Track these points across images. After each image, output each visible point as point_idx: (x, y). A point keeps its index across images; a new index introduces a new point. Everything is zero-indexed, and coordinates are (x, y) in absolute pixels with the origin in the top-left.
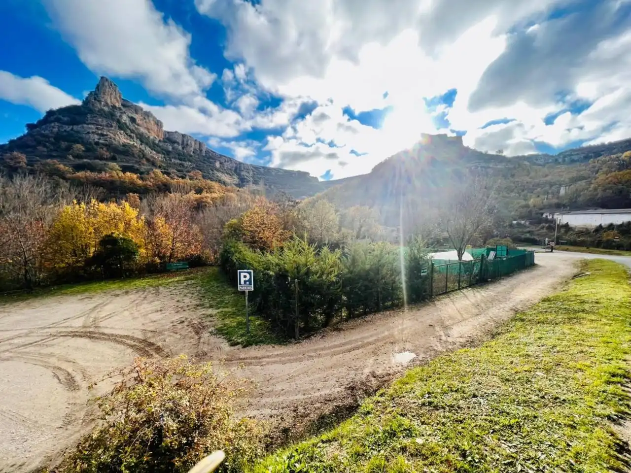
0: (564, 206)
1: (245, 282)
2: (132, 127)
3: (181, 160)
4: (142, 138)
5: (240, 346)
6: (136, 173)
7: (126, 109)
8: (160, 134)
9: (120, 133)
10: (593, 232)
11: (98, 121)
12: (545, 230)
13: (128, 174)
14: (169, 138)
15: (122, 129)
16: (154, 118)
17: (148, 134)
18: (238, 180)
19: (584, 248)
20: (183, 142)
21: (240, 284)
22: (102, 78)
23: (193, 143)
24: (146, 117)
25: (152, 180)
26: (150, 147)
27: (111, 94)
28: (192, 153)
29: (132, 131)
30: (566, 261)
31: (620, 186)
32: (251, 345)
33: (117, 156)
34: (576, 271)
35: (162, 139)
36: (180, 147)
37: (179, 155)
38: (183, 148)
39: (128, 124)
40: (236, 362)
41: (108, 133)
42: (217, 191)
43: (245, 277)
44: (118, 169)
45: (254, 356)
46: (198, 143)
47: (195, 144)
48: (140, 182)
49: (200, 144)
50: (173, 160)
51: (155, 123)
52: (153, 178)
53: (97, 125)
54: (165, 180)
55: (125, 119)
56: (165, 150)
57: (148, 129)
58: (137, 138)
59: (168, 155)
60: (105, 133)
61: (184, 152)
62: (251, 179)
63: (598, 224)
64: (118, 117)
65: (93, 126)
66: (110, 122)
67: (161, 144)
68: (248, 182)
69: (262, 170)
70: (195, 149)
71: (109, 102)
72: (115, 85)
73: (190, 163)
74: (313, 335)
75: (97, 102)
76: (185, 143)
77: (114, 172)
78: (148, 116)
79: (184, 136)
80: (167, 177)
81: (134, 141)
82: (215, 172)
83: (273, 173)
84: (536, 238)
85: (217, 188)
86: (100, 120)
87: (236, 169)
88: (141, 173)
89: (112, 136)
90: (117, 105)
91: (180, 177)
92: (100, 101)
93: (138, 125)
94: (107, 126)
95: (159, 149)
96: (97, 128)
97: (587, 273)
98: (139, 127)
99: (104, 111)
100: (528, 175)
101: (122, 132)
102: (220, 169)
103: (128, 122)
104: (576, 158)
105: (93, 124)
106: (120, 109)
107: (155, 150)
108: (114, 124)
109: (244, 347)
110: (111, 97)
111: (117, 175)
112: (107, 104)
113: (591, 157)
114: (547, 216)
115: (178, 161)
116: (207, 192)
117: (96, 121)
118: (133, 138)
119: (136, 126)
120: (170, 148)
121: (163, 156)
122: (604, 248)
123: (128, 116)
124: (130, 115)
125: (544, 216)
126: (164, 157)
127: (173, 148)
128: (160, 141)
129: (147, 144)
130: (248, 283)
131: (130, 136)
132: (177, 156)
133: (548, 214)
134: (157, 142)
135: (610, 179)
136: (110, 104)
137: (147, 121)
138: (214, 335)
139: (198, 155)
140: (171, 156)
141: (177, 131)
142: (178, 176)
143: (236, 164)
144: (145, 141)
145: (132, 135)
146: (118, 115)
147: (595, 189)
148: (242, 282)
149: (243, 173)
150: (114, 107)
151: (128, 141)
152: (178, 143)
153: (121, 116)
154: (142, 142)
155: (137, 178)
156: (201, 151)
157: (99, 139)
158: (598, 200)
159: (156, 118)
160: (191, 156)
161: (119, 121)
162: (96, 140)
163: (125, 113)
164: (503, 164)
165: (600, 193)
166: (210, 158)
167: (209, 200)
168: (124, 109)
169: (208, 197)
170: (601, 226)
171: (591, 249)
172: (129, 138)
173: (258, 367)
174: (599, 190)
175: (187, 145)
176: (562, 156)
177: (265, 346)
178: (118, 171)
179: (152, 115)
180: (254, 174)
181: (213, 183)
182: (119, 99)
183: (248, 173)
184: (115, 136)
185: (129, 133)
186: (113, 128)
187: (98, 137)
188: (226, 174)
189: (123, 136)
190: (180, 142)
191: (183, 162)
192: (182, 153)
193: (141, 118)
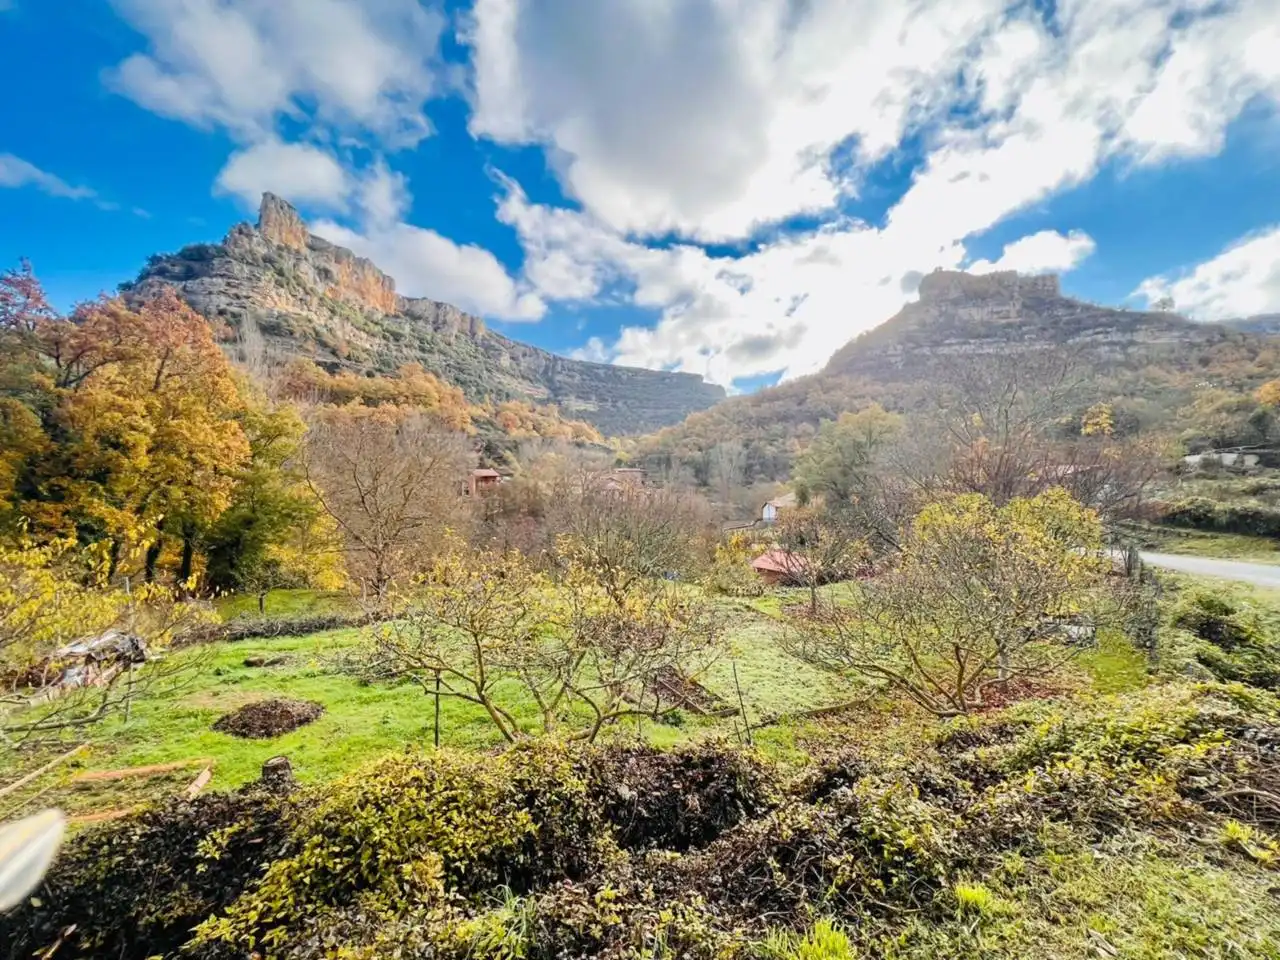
4: (337, 307)
7: (317, 253)
8: (389, 302)
11: (233, 271)
14: (411, 310)
16: (378, 272)
17: (362, 301)
18: (547, 391)
20: (436, 317)
22: (265, 195)
23: (458, 319)
24: (359, 269)
26: (354, 326)
27: (281, 225)
28: (452, 338)
35: (392, 312)
36: (428, 328)
37: (423, 341)
38: (435, 329)
41: (251, 294)
46: (468, 321)
47: (462, 321)
49: (473, 321)
50: (405, 350)
51: (378, 281)
53: (229, 278)
55: (304, 270)
56: (392, 333)
59: (395, 340)
61: (434, 337)
62: (576, 389)
65: (220, 280)
67: (386, 321)
68: (568, 394)
69: (601, 372)
70: (460, 331)
76: (441, 318)
78: (364, 267)
79: (439, 305)
82: (496, 375)
83: (624, 377)
87: (545, 372)
89: (258, 298)
90: (293, 245)
93: (337, 283)
96: (228, 284)
98: (338, 288)
99: (255, 255)
100: (1252, 360)
101: (284, 291)
102: (510, 370)
103: (310, 277)
105: (222, 276)
107: (365, 331)
110: (279, 231)
112: (266, 243)
117: (227, 270)
119: (332, 286)
120: (406, 329)
123: (314, 265)
124: (322, 264)
127: (412, 330)
132: (417, 344)
137: (361, 276)
139: (467, 342)
140: (403, 342)
141: (426, 296)
143: (547, 360)
146: (290, 262)
151: (298, 310)
153: (294, 265)
156: (474, 334)
159: (382, 273)
160: (449, 344)
164: (1176, 334)
166: (492, 347)
168: (309, 254)
175: (445, 322)
179: (372, 265)
180: (584, 380)
182: (299, 234)
183: (571, 377)
184: (265, 298)
185: (301, 293)
186: (261, 284)
187: (228, 300)
188: (520, 380)
189: (284, 300)
190: (431, 319)
191: (426, 355)
192: (429, 337)
193: (348, 271)
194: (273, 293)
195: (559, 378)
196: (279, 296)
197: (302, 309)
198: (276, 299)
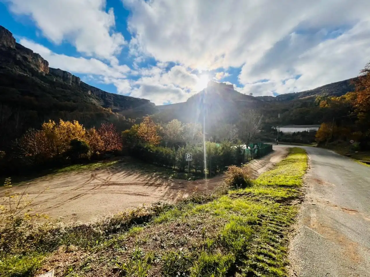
1: (189, 157)
2: (24, 64)
3: (62, 88)
6: (32, 97)
7: (20, 50)
8: (46, 70)
9: (16, 67)
10: (292, 136)
12: (273, 135)
14: (53, 73)
15: (17, 65)
16: (42, 59)
17: (37, 69)
18: (103, 103)
19: (289, 143)
21: (187, 158)
23: (71, 78)
26: (39, 79)
28: (70, 84)
29: (25, 66)
30: (283, 148)
33: (16, 84)
34: (287, 152)
35: (48, 73)
36: (62, 80)
37: (61, 85)
38: (64, 81)
43: (189, 155)
44: (17, 93)
47: (73, 78)
48: (36, 103)
51: (43, 62)
57: (37, 66)
58: (29, 71)
59: (53, 84)
60: (4, 67)
62: (112, 103)
63: (294, 132)
66: (8, 59)
68: (111, 104)
70: (73, 82)
71: (5, 43)
79: (64, 72)
80: (57, 100)
81: (27, 74)
82: (88, 97)
84: (270, 138)
87: (102, 97)
88: (37, 97)
89: (10, 69)
91: (65, 100)
94: (5, 61)
95: (46, 80)
97: (293, 152)
101: (18, 66)
102: (91, 96)
106: (14, 50)
108: (11, 61)
110: (7, 41)
114: (273, 128)
115: (61, 89)
118: (26, 71)
120: (54, 80)
121: (49, 85)
123: (21, 55)
124: (23, 55)
125: (272, 128)
127: (56, 80)
128: (46, 74)
129: (37, 76)
133: (273, 127)
134: (44, 75)
135: (298, 111)
136: (6, 46)
137: (36, 60)
139: (75, 85)
141: (59, 68)
143: (102, 92)
144: (35, 74)
145: (26, 69)
146: (13, 54)
147: (292, 116)
148: (188, 158)
149: (107, 99)
151: (23, 73)
152: (60, 77)
153: (15, 55)
154: (33, 74)
155: (34, 100)
156: (77, 83)
158: (293, 120)
159: (43, 59)
160: (70, 86)
161: (14, 59)
166: (84, 88)
168: (17, 50)
170: (295, 132)
171: (292, 143)
174: (294, 116)
175: (67, 78)
176: (278, 98)
179: (40, 56)
182: (13, 43)
183: (111, 98)
184: (12, 69)
186: (10, 64)
188: (95, 99)
189: (18, 70)
190: (62, 76)
192: (63, 84)
193: (31, 57)
198: (16, 69)
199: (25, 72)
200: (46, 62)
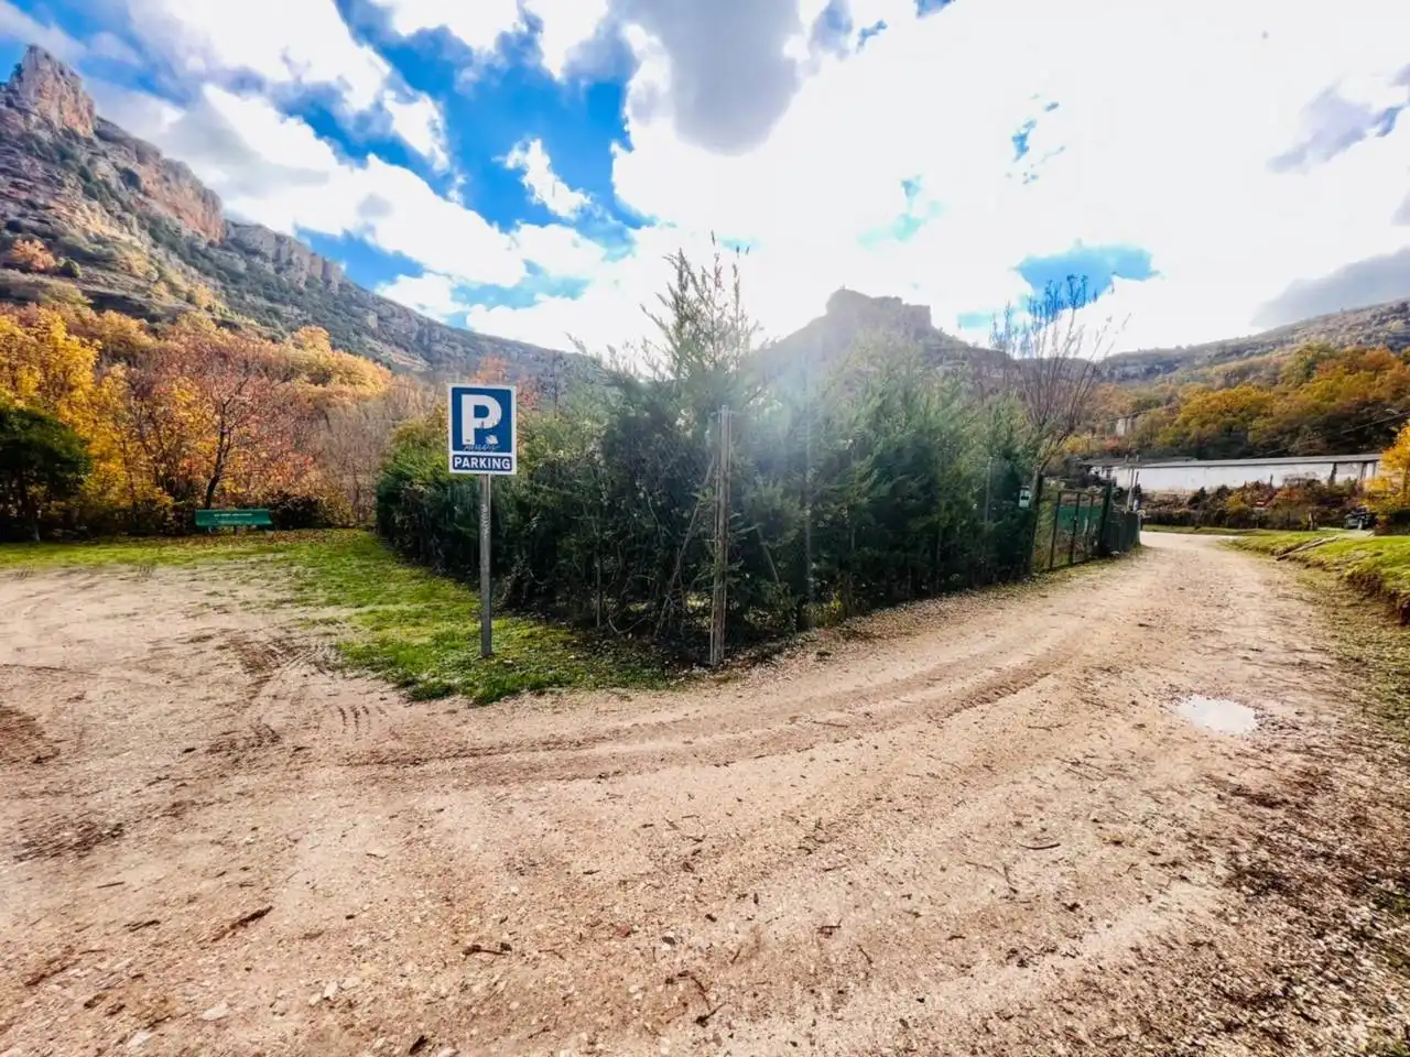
0: (1129, 453)
1: (481, 435)
2: (126, 196)
3: (271, 299)
4: (156, 229)
5: (459, 701)
6: (137, 317)
7: (110, 145)
8: (212, 228)
9: (89, 207)
10: (1191, 501)
11: (19, 166)
13: (112, 316)
14: (239, 240)
15: (95, 197)
16: (195, 182)
17: (177, 221)
20: (278, 253)
21: (458, 445)
22: (33, 49)
23: (306, 261)
24: (170, 176)
25: (184, 339)
26: (181, 256)
27: (62, 98)
28: (302, 285)
29: (128, 208)
31: (1229, 419)
32: (514, 693)
33: (78, 269)
35: (216, 240)
36: (270, 268)
37: (267, 285)
38: (278, 271)
39: (114, 186)
40: (448, 765)
41: (52, 203)
42: (370, 383)
43: (481, 412)
44: (79, 301)
45: (545, 737)
46: (319, 263)
47: (312, 263)
48: (148, 340)
49: (325, 266)
50: (249, 298)
51: (199, 195)
52: (188, 334)
53: (15, 176)
54: (224, 343)
55: (103, 169)
56: (226, 270)
57: (176, 209)
58: (142, 227)
59: (233, 281)
60: (40, 201)
61: (279, 280)
62: (460, 364)
63: (1196, 488)
64: (85, 164)
66: (57, 172)
67: (214, 253)
68: (450, 369)
70: (311, 277)
71: (54, 115)
72: (72, 74)
73: (297, 311)
74: (779, 651)
75: (13, 111)
76: (284, 257)
77: (69, 307)
78: (177, 175)
79: (280, 239)
80: (231, 336)
81: (131, 233)
82: (366, 338)
83: (515, 354)
85: (370, 375)
86: (25, 162)
87: (420, 339)
88: (153, 319)
89: (64, 211)
90: (80, 129)
91: (266, 339)
92: (25, 112)
93: (146, 193)
94: (46, 181)
95: (207, 265)
96: (15, 185)
98: (147, 200)
99: (39, 143)
101: (95, 203)
102: (379, 333)
103: (115, 181)
104: (1131, 370)
106: (89, 142)
107: (196, 267)
108: (71, 180)
109: (483, 701)
110: (60, 107)
111: (78, 315)
112: (49, 125)
113: (1158, 371)
114: (1097, 473)
115: (262, 302)
116: (342, 381)
117: (9, 163)
118: (129, 226)
119: (141, 196)
120: (241, 267)
121: (219, 284)
122: (1230, 526)
123: (115, 165)
124: (122, 164)
126: (224, 288)
127: (249, 268)
128: (211, 244)
129: (172, 247)
130: (492, 440)
131: (119, 218)
132: (261, 290)
133: (1098, 469)
134: (202, 245)
135: (1214, 403)
136: (57, 124)
137: (173, 185)
138: (333, 669)
139: (320, 291)
140: (243, 286)
141: (263, 223)
142: (260, 334)
143: (421, 323)
144: (164, 238)
145: (127, 216)
146: (84, 157)
147: (1186, 422)
148: (468, 437)
150: (71, 134)
151: (115, 232)
152: (264, 257)
153: (91, 162)
154: (157, 239)
155: (140, 328)
156: (328, 282)
157: (22, 215)
158: (1191, 443)
159: (199, 183)
160: (300, 293)
161: (84, 175)
162: (12, 217)
163: (105, 155)
165: (1194, 429)
166: (352, 301)
167: (347, 401)
168: (101, 146)
169: (346, 394)
172: (116, 223)
173: (579, 785)
174: (1194, 425)
175: (290, 263)
176: (1108, 367)
177: (582, 696)
178: (79, 306)
179: (187, 172)
180: (467, 353)
181: (360, 361)
182: (86, 115)
183: (454, 348)
184: (74, 212)
185: (118, 210)
186: (66, 191)
187: (18, 209)
188: (394, 347)
189: (98, 217)
190: (271, 254)
191: (277, 306)
192: (274, 281)
193: (155, 176)
194: (84, 207)
195: (438, 347)
196: (93, 211)
197: (121, 232)
198: (88, 212)
199: (126, 229)
200: (210, 199)
